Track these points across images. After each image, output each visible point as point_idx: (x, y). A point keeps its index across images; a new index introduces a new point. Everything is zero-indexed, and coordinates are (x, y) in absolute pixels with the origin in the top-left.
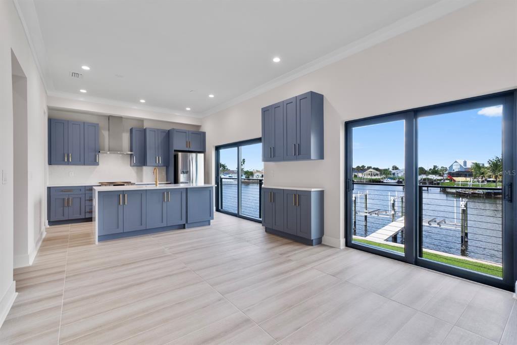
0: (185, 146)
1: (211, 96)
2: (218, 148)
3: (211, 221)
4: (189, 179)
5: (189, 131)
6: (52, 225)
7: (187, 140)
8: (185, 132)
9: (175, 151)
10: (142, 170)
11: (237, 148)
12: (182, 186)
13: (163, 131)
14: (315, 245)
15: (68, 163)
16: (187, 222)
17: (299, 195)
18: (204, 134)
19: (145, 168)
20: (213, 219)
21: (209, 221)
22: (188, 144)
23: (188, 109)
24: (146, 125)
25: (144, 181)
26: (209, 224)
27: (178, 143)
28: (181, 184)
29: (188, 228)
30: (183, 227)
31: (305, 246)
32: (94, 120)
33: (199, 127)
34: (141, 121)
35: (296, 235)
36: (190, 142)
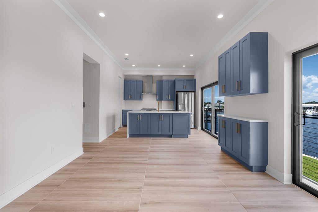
0: (183, 88)
1: (192, 55)
2: (202, 89)
3: (189, 135)
4: (184, 108)
5: (185, 79)
6: (124, 127)
7: (184, 85)
8: (183, 80)
9: (177, 91)
10: (161, 102)
11: (211, 88)
12: (179, 112)
13: (171, 81)
14: (255, 172)
15: (130, 99)
16: (173, 134)
17: (240, 125)
18: (195, 80)
19: (162, 101)
20: (190, 134)
21: (187, 135)
22: (184, 87)
23: (184, 66)
24: (164, 78)
25: (162, 108)
26: (187, 137)
27: (178, 87)
28: (179, 111)
29: (174, 137)
30: (170, 136)
31: (244, 169)
32: (140, 79)
33: (193, 76)
34: (161, 76)
35: (238, 158)
36: (185, 86)
